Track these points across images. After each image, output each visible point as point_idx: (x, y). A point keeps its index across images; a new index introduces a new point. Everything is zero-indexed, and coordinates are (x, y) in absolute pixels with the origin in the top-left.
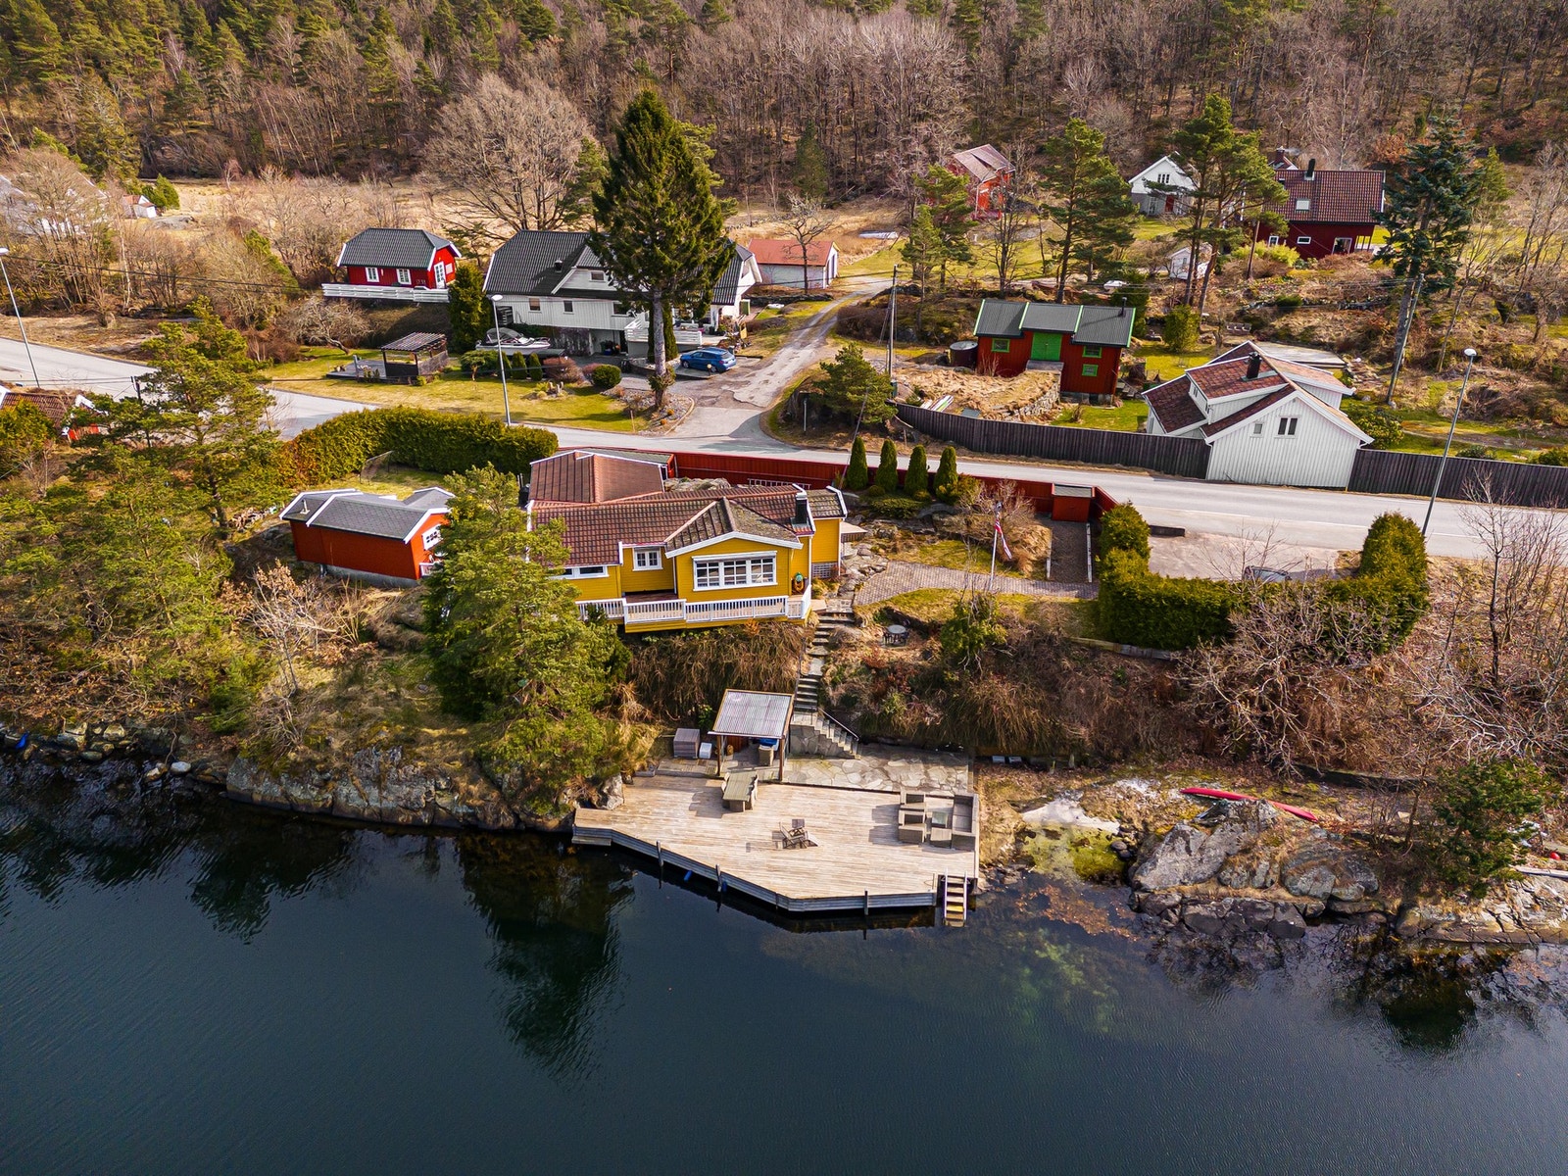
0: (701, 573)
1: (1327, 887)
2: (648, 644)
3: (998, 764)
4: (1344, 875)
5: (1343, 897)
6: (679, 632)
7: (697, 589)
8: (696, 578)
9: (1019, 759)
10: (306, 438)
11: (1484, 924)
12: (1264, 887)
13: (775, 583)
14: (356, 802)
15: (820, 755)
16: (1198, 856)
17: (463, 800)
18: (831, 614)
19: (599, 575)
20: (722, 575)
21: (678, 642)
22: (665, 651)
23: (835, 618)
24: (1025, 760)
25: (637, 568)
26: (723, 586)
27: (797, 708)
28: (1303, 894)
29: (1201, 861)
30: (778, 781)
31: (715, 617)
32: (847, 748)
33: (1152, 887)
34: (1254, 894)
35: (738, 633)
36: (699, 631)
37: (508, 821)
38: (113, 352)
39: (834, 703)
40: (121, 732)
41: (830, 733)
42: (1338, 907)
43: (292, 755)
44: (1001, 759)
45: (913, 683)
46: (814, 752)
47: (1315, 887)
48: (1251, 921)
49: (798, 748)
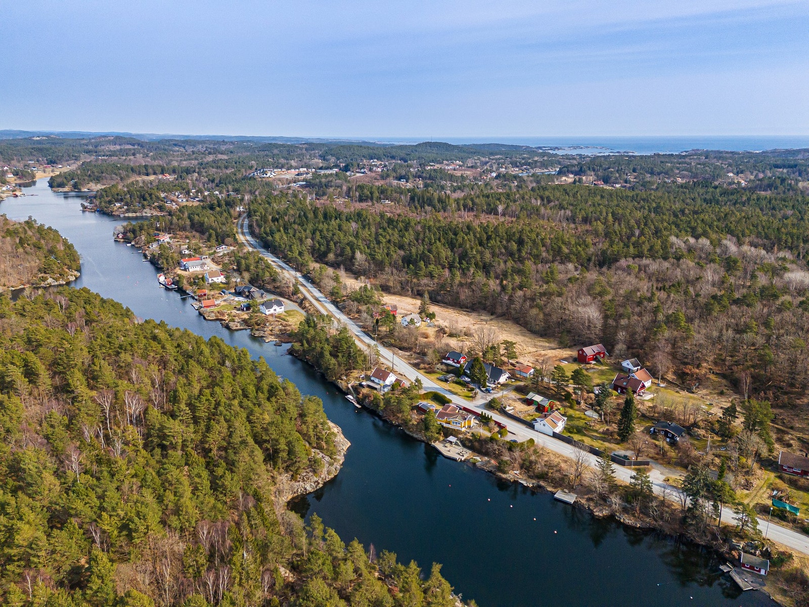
4: (493, 468)
5: (493, 471)
6: (449, 428)
7: (452, 424)
10: (424, 394)
11: (502, 476)
13: (460, 426)
14: (414, 436)
20: (455, 424)
21: (449, 430)
23: (467, 433)
25: (447, 420)
27: (457, 440)
29: (482, 463)
30: (453, 447)
31: (453, 428)
33: (476, 464)
34: (486, 468)
35: (454, 430)
36: (451, 429)
38: (411, 364)
39: (461, 440)
40: (397, 423)
41: (460, 444)
43: (411, 430)
45: (470, 441)
46: (458, 445)
47: (491, 469)
48: (483, 470)
49: (456, 444)
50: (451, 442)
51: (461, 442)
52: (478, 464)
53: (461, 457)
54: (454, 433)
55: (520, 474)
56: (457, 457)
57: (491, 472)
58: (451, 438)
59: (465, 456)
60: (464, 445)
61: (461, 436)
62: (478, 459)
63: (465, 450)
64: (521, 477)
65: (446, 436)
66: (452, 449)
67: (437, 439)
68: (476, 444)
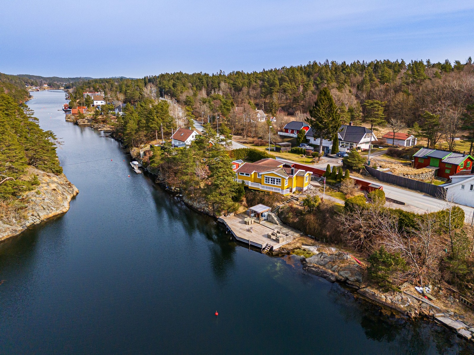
0: (266, 180)
1: (347, 276)
2: (252, 192)
3: (309, 237)
4: (353, 274)
5: (350, 279)
6: (258, 191)
7: (265, 183)
8: (265, 181)
9: (314, 237)
10: (233, 151)
11: (381, 298)
12: (334, 271)
13: (281, 186)
14: (195, 205)
15: (272, 223)
16: (322, 259)
17: (208, 209)
18: (294, 197)
19: (248, 176)
20: (270, 181)
21: (257, 193)
22: (255, 194)
23: (294, 198)
24: (315, 238)
25: (258, 177)
26: (270, 183)
27: (272, 211)
28: (341, 275)
29: (322, 260)
30: (259, 223)
31: (265, 189)
32: (277, 222)
33: (308, 261)
34: (330, 271)
35: (268, 194)
36: (262, 191)
37: (212, 215)
38: (239, 142)
39: (279, 212)
40: (179, 189)
41: (275, 219)
42: (348, 281)
43: (191, 195)
44: (310, 236)
45: (297, 213)
46: (272, 221)
47: (344, 274)
48: (323, 275)
49: (269, 220)
50: (258, 215)
51: (279, 215)
52: (312, 261)
53: (272, 243)
54: (266, 198)
55: (436, 295)
56: (264, 243)
57: (344, 283)
58: (259, 208)
59: (282, 243)
60: (285, 223)
61: (281, 205)
62: (314, 250)
63: (285, 230)
64: (440, 305)
65: (251, 203)
66: (256, 227)
67: (231, 210)
68: (311, 218)
